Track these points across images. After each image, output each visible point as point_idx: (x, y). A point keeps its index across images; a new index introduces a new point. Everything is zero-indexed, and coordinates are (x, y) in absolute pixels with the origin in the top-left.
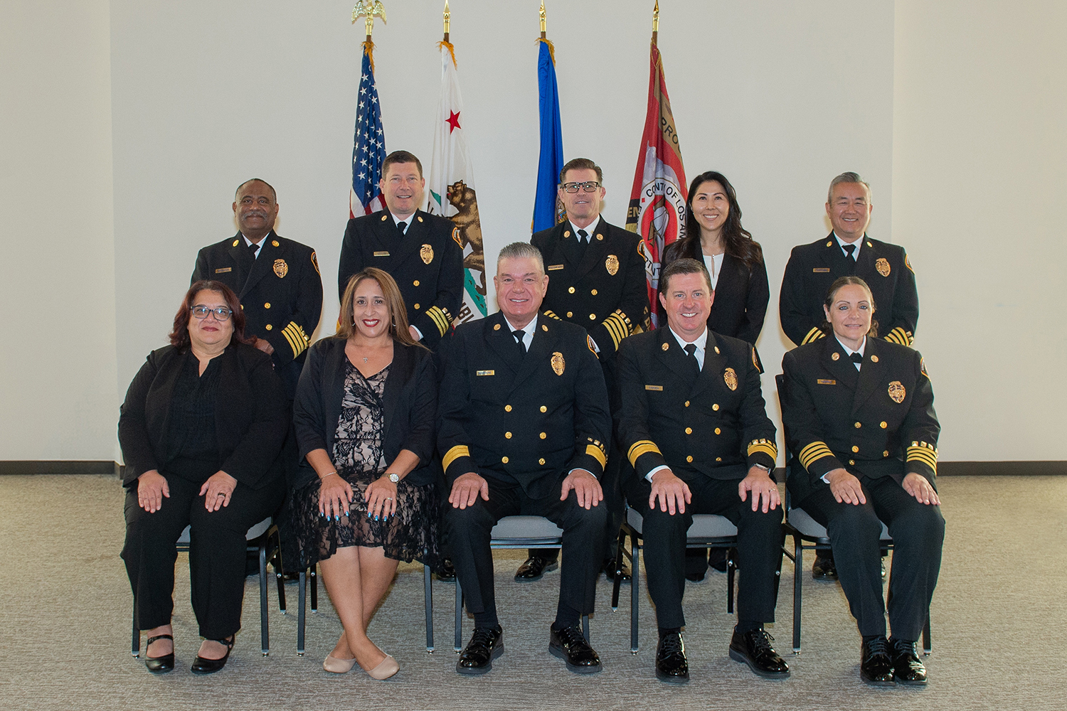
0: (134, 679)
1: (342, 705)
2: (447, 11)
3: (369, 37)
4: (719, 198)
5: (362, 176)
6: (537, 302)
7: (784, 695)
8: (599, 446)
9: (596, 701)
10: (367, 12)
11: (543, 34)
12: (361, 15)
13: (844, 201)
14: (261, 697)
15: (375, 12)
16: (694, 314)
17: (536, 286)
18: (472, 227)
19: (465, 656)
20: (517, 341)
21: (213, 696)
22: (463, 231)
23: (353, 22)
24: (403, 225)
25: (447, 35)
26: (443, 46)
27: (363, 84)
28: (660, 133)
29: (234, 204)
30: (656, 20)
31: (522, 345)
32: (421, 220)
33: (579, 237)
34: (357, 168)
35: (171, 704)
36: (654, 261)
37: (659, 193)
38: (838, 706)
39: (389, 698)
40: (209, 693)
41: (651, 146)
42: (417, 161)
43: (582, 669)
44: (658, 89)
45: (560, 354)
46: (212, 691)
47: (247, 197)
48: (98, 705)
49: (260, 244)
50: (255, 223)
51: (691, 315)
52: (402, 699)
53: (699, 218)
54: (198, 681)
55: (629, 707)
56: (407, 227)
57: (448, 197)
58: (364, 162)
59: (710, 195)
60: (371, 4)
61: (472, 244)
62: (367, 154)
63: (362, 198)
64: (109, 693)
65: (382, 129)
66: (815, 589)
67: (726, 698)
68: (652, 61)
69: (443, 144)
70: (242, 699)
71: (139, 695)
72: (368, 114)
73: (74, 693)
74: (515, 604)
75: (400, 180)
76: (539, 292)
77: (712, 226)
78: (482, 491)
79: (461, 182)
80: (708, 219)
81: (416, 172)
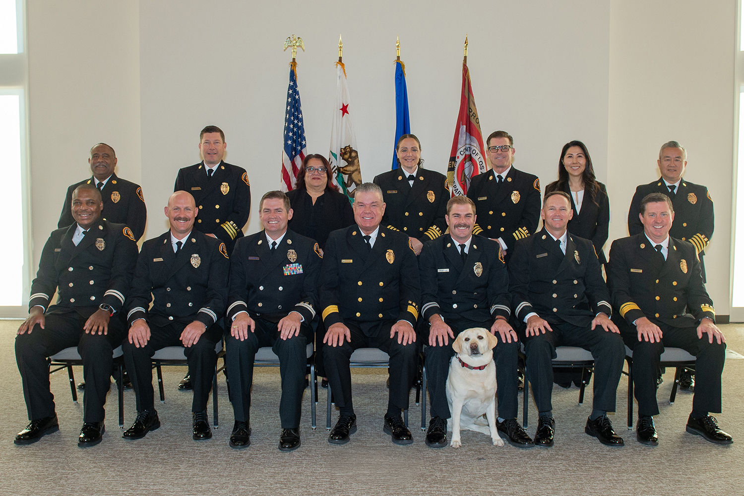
0: (153, 443)
1: (277, 459)
2: (341, 44)
3: (294, 59)
4: (580, 156)
5: (289, 142)
6: (379, 219)
7: (542, 455)
8: (415, 307)
9: (429, 458)
10: (293, 44)
11: (398, 57)
12: (289, 46)
13: (668, 158)
14: (229, 454)
15: (298, 44)
16: (661, 227)
17: (378, 209)
18: (356, 173)
19: (333, 433)
20: (366, 242)
21: (200, 453)
22: (350, 176)
23: (285, 50)
25: (340, 58)
26: (338, 65)
27: (290, 87)
28: (468, 117)
29: (89, 159)
30: (466, 49)
31: (369, 244)
32: (223, 168)
33: (497, 179)
34: (286, 138)
35: (175, 457)
37: (467, 153)
38: (574, 462)
39: (305, 455)
40: (197, 451)
41: (463, 125)
42: (221, 132)
43: (400, 442)
44: (467, 91)
45: (392, 251)
46: (199, 450)
48: (131, 458)
49: (105, 182)
50: (101, 170)
52: (312, 456)
53: (568, 169)
54: (191, 444)
55: (449, 461)
56: (214, 172)
57: (341, 155)
58: (291, 134)
59: (575, 155)
60: (295, 40)
61: (356, 183)
62: (293, 129)
63: (290, 155)
64: (138, 450)
65: (301, 114)
66: (561, 391)
67: (507, 457)
68: (463, 74)
69: (338, 123)
70: (217, 455)
71: (156, 452)
72: (293, 106)
73: (117, 450)
74: (380, 399)
75: (209, 143)
76: (380, 213)
77: (576, 173)
78: (346, 335)
79: (349, 146)
80: (573, 169)
81: (220, 138)
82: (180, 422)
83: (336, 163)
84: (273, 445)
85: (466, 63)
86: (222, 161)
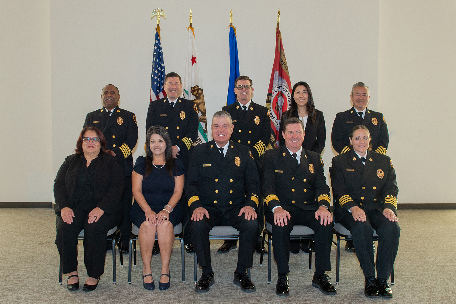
2: (191, 14)
3: (158, 25)
4: (305, 92)
5: (155, 83)
6: (229, 136)
8: (256, 197)
10: (157, 14)
11: (231, 24)
12: (155, 16)
13: (358, 94)
15: (161, 14)
16: (297, 141)
17: (228, 129)
18: (202, 104)
19: (198, 285)
20: (220, 152)
21: (93, 301)
23: (152, 19)
24: (173, 103)
25: (191, 24)
26: (189, 29)
27: (156, 45)
28: (280, 65)
29: (101, 95)
30: (279, 18)
31: (222, 154)
32: (180, 101)
33: (243, 109)
34: (153, 80)
36: (278, 119)
37: (280, 90)
39: (166, 302)
41: (276, 71)
42: (179, 77)
43: (247, 290)
44: (280, 47)
45: (239, 158)
46: (92, 299)
47: (106, 91)
49: (112, 111)
51: (295, 141)
53: (297, 101)
54: (86, 294)
56: (174, 104)
57: (191, 92)
58: (156, 77)
59: (301, 91)
60: (159, 11)
61: (201, 112)
62: (158, 74)
63: (155, 92)
64: (50, 299)
65: (164, 63)
68: (277, 35)
69: (189, 70)
72: (158, 57)
73: (35, 299)
74: (219, 263)
75: (172, 84)
76: (230, 132)
77: (302, 104)
79: (197, 86)
80: (300, 101)
81: (179, 81)
85: (279, 27)
86: (179, 97)
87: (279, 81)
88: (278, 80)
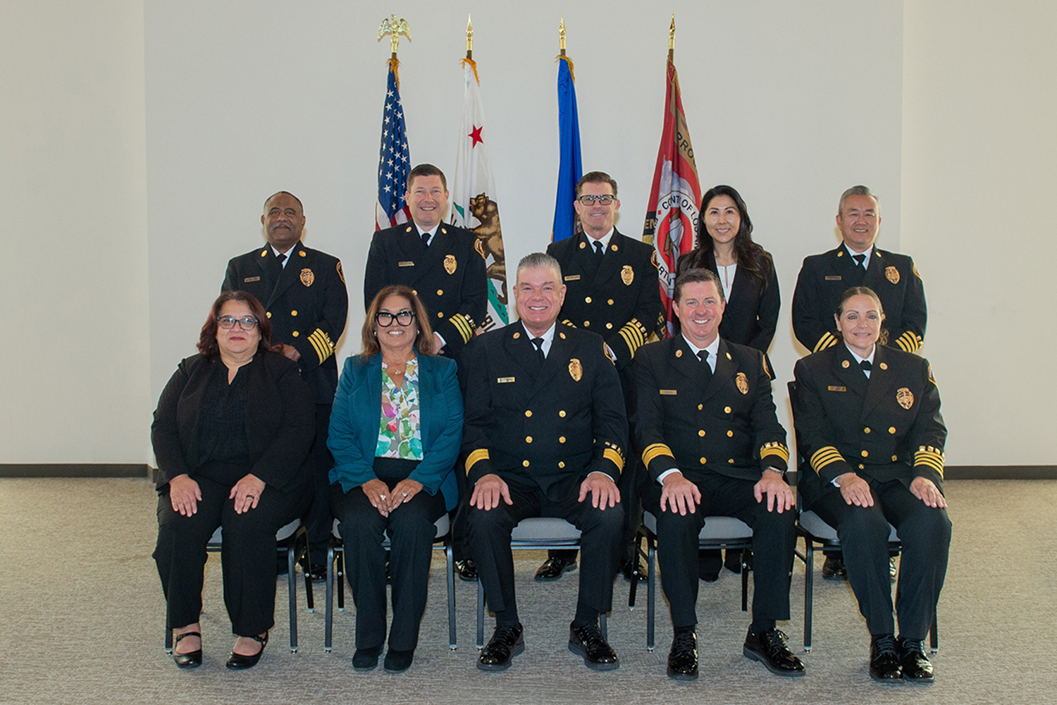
0: (167, 675)
2: (469, 30)
3: (394, 54)
4: (730, 212)
5: (387, 189)
6: (555, 310)
7: (795, 692)
8: (616, 450)
10: (392, 30)
11: (563, 51)
12: (386, 33)
13: (854, 212)
14: (289, 693)
15: (400, 30)
16: (706, 321)
17: (554, 293)
18: (494, 238)
19: (486, 653)
20: (536, 349)
21: (244, 691)
22: (485, 242)
23: (379, 40)
24: (427, 236)
25: (469, 53)
26: (466, 63)
27: (389, 100)
28: (676, 148)
29: (263, 217)
30: (672, 38)
32: (444, 231)
33: (595, 248)
34: (383, 181)
35: (202, 699)
36: (670, 272)
37: (675, 205)
40: (239, 688)
41: (667, 160)
42: (441, 174)
43: (600, 666)
44: (674, 106)
45: (578, 361)
46: (242, 686)
47: (274, 209)
48: (132, 700)
49: (288, 254)
50: (282, 235)
51: (703, 322)
52: (425, 694)
53: (711, 232)
54: (229, 677)
56: (431, 238)
57: (470, 210)
58: (389, 176)
59: (722, 209)
60: (396, 23)
61: (494, 254)
62: (393, 168)
63: (388, 210)
64: (143, 688)
65: (407, 143)
66: (826, 589)
67: (740, 695)
68: (667, 77)
69: (466, 159)
70: (272, 695)
71: (172, 691)
72: (394, 129)
73: (109, 688)
74: (535, 603)
75: (424, 192)
76: (557, 300)
77: (724, 239)
78: (503, 494)
79: (483, 195)
80: (720, 232)
81: (441, 184)
82: (211, 642)
83: (462, 222)
84: (361, 678)
85: (672, 60)
86: (442, 221)
87: (672, 185)
88: (670, 182)
